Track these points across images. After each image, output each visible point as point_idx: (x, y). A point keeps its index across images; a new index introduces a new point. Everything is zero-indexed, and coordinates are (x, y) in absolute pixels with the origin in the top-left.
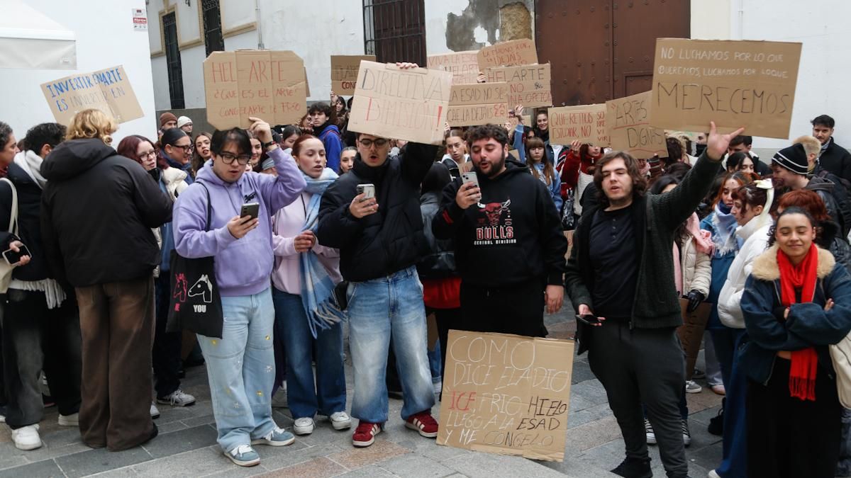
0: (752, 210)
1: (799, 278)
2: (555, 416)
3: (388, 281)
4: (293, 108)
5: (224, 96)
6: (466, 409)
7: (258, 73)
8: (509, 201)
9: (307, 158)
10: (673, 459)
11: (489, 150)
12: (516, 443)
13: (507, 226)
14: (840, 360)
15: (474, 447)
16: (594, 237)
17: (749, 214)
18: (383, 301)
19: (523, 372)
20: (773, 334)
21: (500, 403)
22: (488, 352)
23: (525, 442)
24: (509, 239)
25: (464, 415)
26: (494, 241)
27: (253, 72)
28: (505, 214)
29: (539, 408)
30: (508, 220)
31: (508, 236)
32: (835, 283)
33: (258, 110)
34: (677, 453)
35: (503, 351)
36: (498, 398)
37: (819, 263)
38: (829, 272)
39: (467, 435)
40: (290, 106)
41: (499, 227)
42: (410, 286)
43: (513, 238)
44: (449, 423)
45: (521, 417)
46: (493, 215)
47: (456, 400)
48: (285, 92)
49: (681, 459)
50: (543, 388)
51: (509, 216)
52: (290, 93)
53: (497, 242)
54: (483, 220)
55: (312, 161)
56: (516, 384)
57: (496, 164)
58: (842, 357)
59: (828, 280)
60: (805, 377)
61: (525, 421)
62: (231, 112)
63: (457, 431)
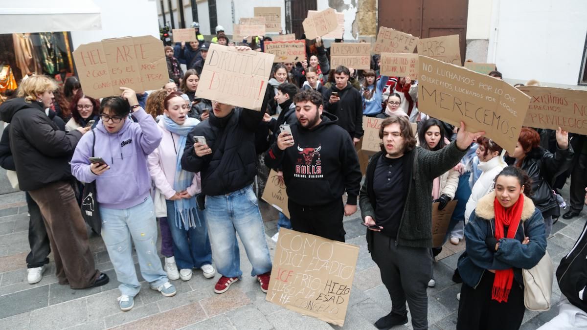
0: (491, 154)
1: (508, 219)
2: (341, 295)
3: (226, 198)
4: (157, 78)
5: (95, 75)
6: (286, 281)
7: (124, 56)
8: (320, 147)
9: (174, 111)
10: (418, 324)
11: (307, 110)
12: (315, 309)
13: (317, 166)
14: (529, 280)
15: (288, 307)
16: (377, 176)
17: (489, 156)
18: (224, 210)
19: (323, 263)
20: (483, 257)
21: (307, 281)
22: (303, 246)
23: (321, 309)
24: (318, 175)
25: (284, 285)
26: (307, 175)
27: (120, 54)
28: (316, 157)
29: (332, 288)
30: (319, 161)
31: (318, 172)
32: (532, 225)
33: (127, 81)
34: (421, 321)
35: (313, 246)
36: (307, 277)
37: (523, 209)
38: (530, 217)
39: (285, 298)
40: (154, 76)
41: (311, 166)
42: (243, 201)
43: (321, 174)
44: (275, 288)
45: (320, 292)
46: (308, 157)
47: (280, 274)
48: (149, 67)
49: (423, 324)
50: (336, 276)
51: (319, 159)
52: (153, 67)
53: (309, 176)
54: (301, 160)
55: (178, 113)
56: (319, 270)
57: (311, 121)
58: (530, 279)
59: (527, 223)
60: (503, 287)
61: (322, 295)
62: (104, 85)
63: (279, 294)
